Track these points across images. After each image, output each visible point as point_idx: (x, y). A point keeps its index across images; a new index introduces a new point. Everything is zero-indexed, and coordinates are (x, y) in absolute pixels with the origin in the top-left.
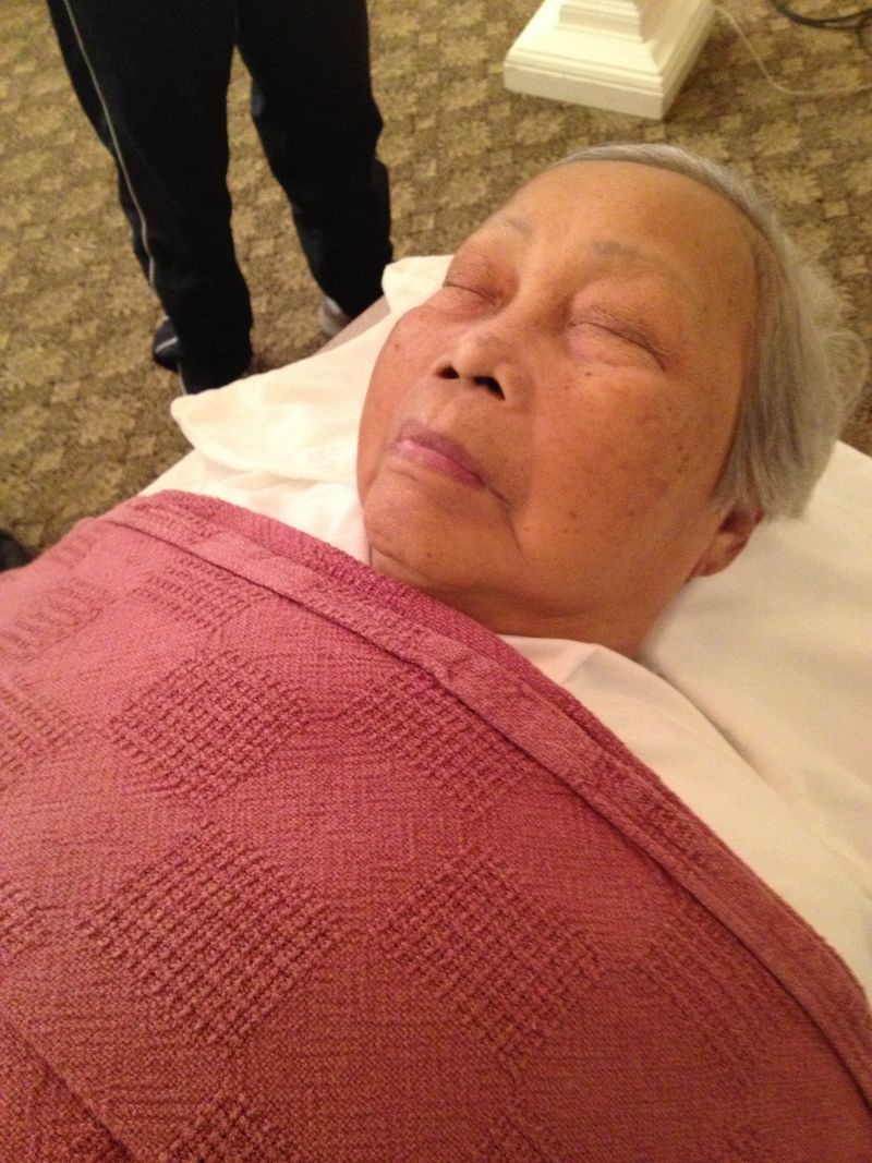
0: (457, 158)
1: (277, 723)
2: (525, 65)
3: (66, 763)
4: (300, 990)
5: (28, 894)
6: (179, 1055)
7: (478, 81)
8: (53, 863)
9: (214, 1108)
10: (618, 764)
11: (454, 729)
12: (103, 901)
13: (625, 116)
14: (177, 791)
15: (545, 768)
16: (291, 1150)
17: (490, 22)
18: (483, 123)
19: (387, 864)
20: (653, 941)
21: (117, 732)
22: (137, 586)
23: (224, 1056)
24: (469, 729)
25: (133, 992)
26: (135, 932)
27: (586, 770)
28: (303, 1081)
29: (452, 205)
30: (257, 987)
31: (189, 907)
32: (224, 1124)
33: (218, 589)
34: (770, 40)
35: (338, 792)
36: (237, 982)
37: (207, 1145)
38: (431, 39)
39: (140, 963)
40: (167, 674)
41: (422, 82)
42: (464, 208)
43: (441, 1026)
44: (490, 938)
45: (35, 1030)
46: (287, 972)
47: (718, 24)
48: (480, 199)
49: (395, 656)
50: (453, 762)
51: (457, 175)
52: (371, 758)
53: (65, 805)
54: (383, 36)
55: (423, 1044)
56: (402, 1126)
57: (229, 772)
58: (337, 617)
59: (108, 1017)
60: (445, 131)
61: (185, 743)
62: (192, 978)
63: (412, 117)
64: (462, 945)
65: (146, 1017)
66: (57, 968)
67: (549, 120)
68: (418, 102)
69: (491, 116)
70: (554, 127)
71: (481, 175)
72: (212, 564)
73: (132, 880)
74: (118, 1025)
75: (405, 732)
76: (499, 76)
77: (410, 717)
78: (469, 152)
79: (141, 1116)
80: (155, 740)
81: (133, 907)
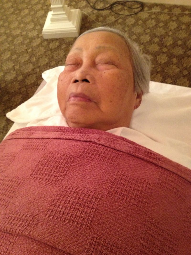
0: (39, 55)
1: (67, 162)
2: (47, 33)
3: (25, 187)
4: (97, 210)
5: (30, 214)
6: (79, 233)
7: (38, 39)
8: (32, 206)
9: (91, 240)
10: (138, 147)
11: (104, 151)
12: (47, 209)
13: (71, 38)
14: (52, 183)
15: (124, 152)
16: (109, 243)
17: (36, 26)
18: (42, 47)
19: (103, 180)
20: (158, 178)
21: (33, 177)
22: (21, 149)
23: (88, 229)
24: (107, 150)
25: (63, 224)
26: (57, 212)
27: (132, 150)
28: (106, 228)
29: (41, 65)
30: (88, 213)
31: (67, 203)
32: (94, 242)
33: (41, 142)
34: (94, 15)
35: (86, 171)
36: (84, 213)
37: (92, 248)
38: (25, 33)
39: (62, 218)
40: (39, 162)
41: (26, 42)
42: (44, 65)
43: (127, 207)
44: (129, 187)
45: (46, 240)
46: (93, 208)
47: (83, 14)
48: (47, 62)
49: (86, 141)
50: (106, 157)
51: (40, 59)
52: (90, 162)
53: (29, 195)
54: (14, 35)
55: (125, 212)
56: (129, 229)
57: (62, 175)
58: (70, 138)
59: (60, 231)
60: (34, 51)
61: (49, 173)
62: (74, 216)
63: (26, 50)
64: (124, 190)
65: (68, 228)
66: (44, 226)
67: (55, 43)
68: (26, 46)
69: (43, 45)
70: (57, 44)
71: (45, 57)
72: (36, 138)
73: (52, 203)
74: (63, 232)
75: (94, 155)
76: (42, 36)
77: (94, 151)
78: (41, 53)
79: (76, 248)
80: (42, 175)
81: (55, 208)
